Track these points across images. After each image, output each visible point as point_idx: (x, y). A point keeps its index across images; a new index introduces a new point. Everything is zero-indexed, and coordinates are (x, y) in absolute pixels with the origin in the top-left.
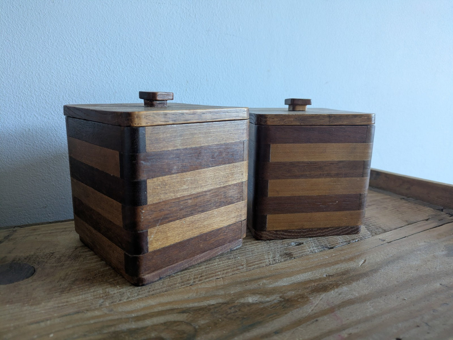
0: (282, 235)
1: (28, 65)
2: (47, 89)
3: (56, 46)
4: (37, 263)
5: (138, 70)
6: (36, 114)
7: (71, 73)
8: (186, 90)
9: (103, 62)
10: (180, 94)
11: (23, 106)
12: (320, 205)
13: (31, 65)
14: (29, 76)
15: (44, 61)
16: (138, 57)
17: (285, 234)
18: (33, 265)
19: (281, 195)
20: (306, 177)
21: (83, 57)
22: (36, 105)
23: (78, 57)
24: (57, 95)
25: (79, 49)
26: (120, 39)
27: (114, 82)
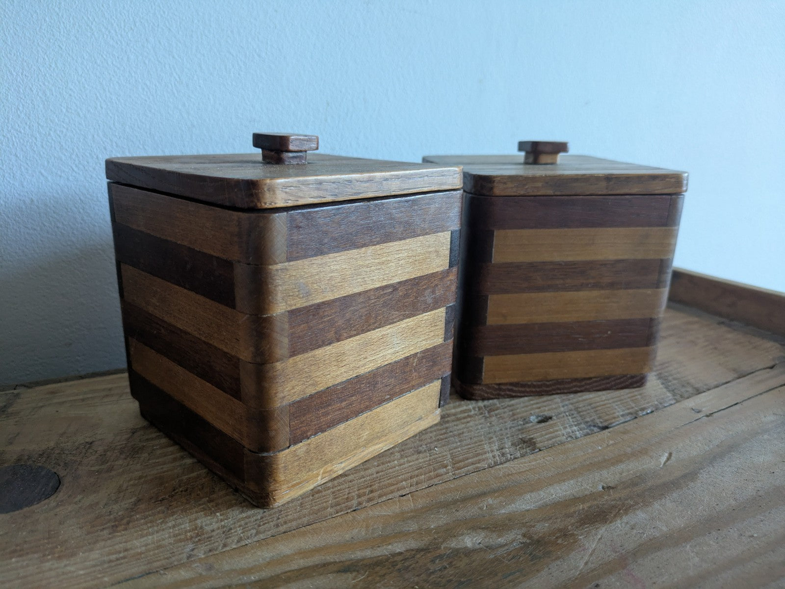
0: (509, 390)
1: (22, 74)
2: (63, 122)
3: (76, 37)
4: (62, 464)
5: (234, 83)
6: (43, 171)
7: (107, 90)
9: (167, 66)
11: (17, 156)
12: (579, 338)
13: (27, 75)
14: (25, 97)
15: (53, 66)
16: (233, 55)
17: (515, 389)
18: (55, 470)
19: (510, 321)
20: (555, 288)
21: (128, 58)
22: (42, 153)
23: (118, 57)
24: (82, 133)
25: (121, 43)
26: (198, 21)
27: (189, 106)
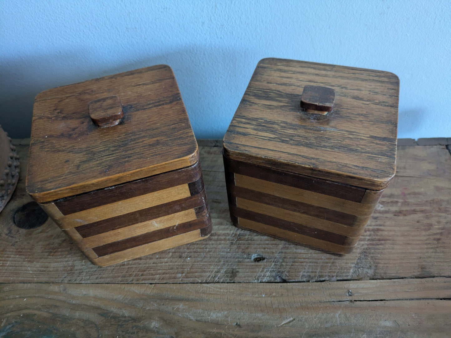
8: (216, 6)
10: (208, 12)
12: (295, 228)
